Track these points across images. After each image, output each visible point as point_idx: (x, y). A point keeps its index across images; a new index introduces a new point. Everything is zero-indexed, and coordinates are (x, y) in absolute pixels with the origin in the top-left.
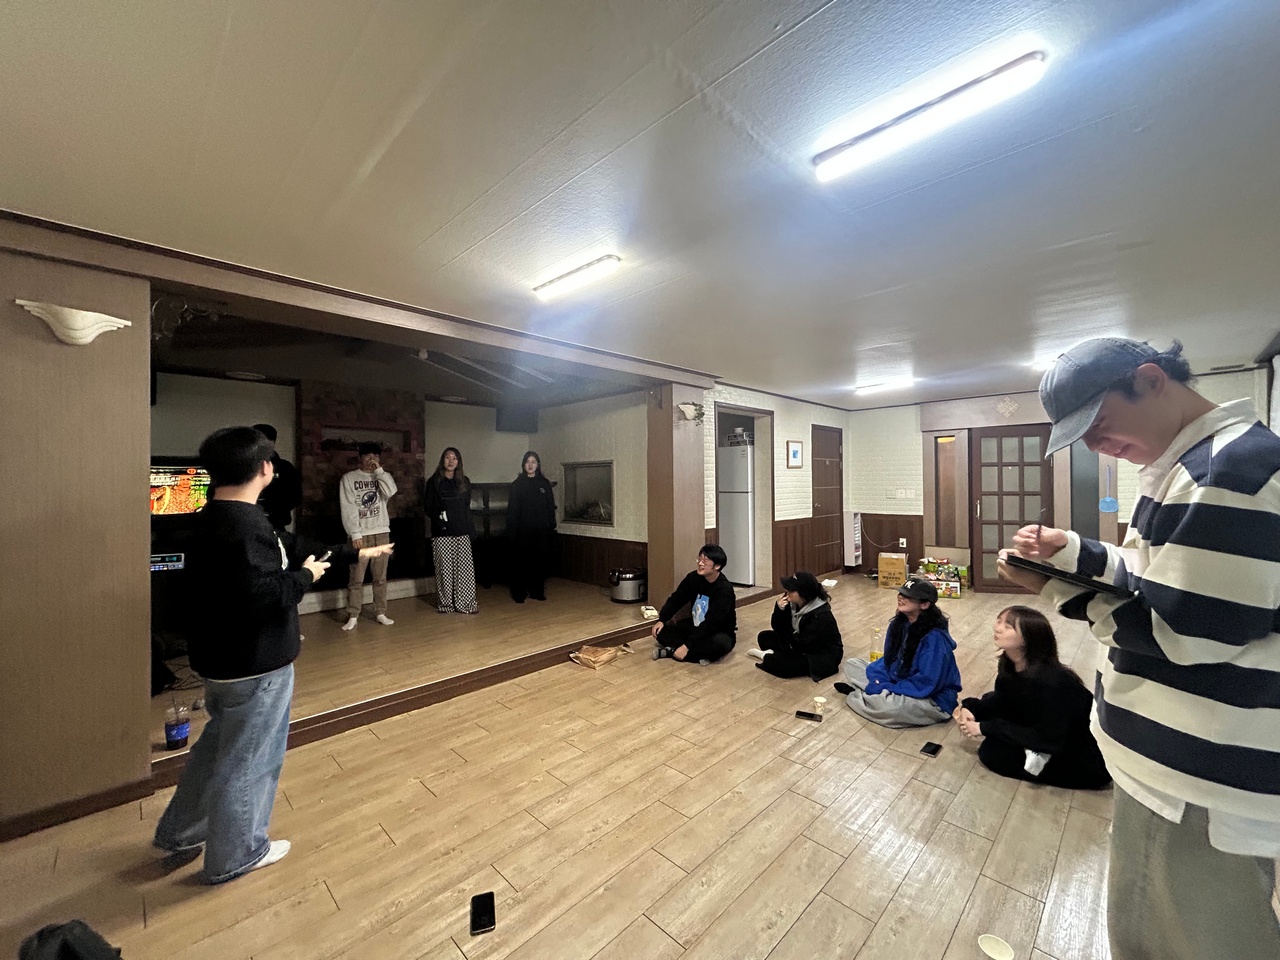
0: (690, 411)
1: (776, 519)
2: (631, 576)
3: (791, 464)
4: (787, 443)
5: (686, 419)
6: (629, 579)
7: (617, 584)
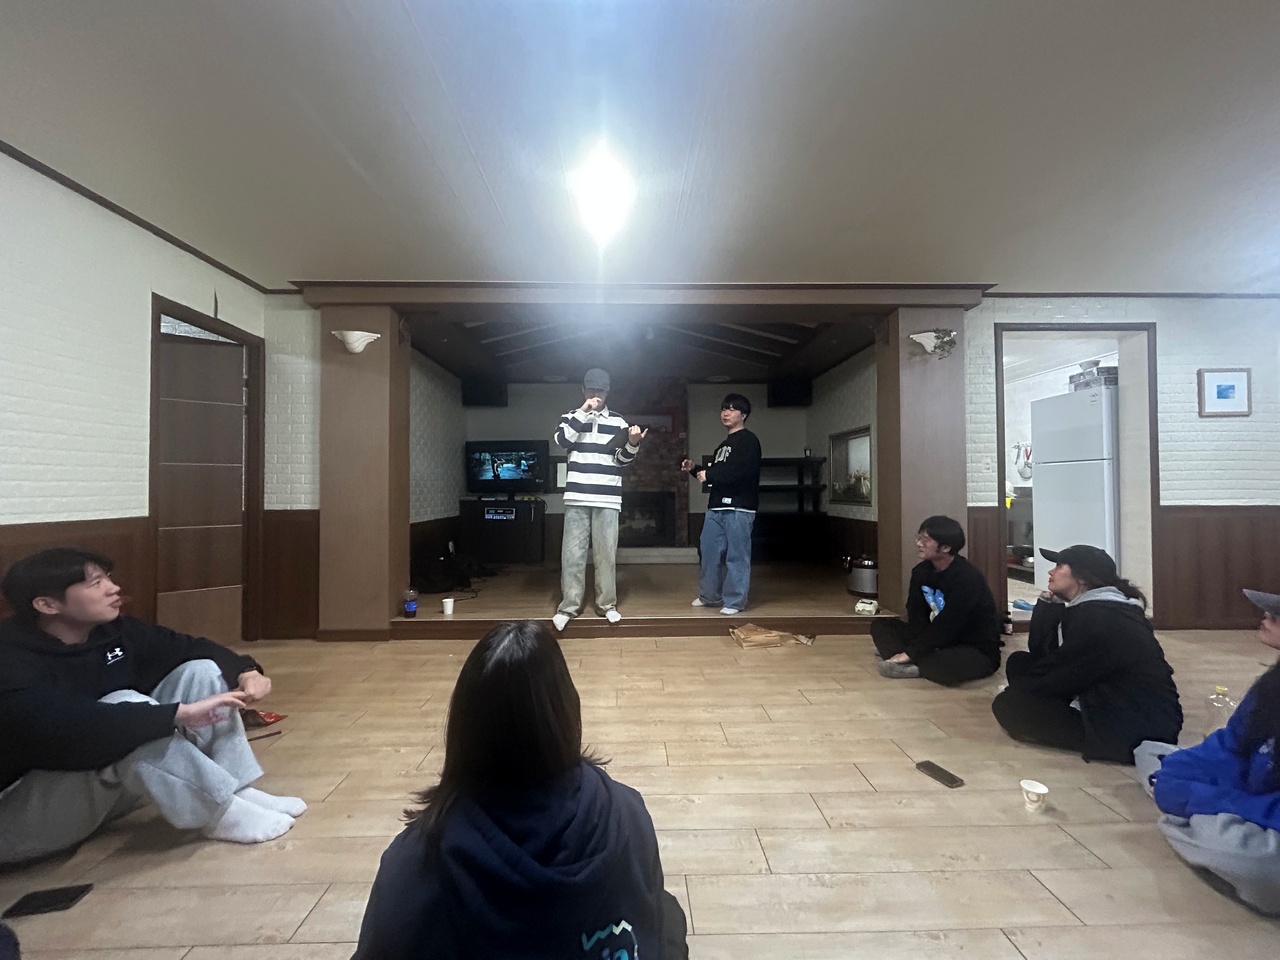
0: (928, 340)
1: (1163, 503)
2: (870, 563)
3: (1208, 409)
4: (1200, 374)
5: (926, 352)
6: (867, 567)
7: (850, 571)
